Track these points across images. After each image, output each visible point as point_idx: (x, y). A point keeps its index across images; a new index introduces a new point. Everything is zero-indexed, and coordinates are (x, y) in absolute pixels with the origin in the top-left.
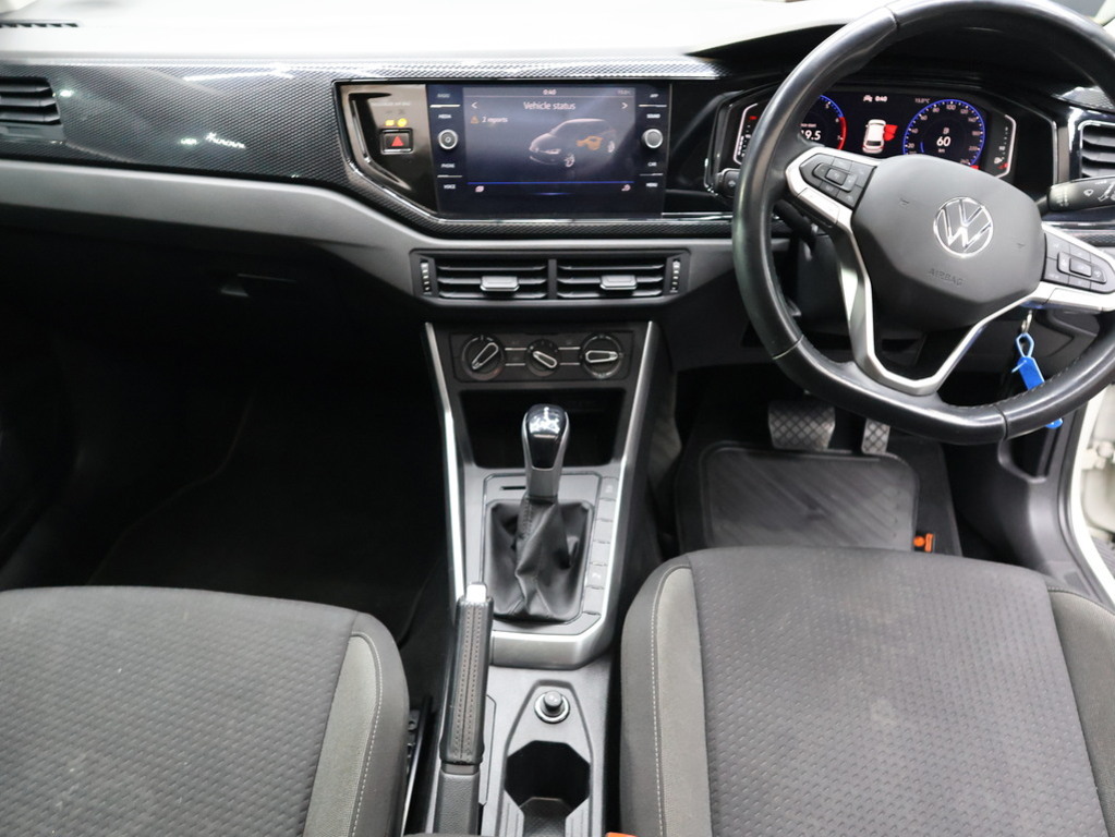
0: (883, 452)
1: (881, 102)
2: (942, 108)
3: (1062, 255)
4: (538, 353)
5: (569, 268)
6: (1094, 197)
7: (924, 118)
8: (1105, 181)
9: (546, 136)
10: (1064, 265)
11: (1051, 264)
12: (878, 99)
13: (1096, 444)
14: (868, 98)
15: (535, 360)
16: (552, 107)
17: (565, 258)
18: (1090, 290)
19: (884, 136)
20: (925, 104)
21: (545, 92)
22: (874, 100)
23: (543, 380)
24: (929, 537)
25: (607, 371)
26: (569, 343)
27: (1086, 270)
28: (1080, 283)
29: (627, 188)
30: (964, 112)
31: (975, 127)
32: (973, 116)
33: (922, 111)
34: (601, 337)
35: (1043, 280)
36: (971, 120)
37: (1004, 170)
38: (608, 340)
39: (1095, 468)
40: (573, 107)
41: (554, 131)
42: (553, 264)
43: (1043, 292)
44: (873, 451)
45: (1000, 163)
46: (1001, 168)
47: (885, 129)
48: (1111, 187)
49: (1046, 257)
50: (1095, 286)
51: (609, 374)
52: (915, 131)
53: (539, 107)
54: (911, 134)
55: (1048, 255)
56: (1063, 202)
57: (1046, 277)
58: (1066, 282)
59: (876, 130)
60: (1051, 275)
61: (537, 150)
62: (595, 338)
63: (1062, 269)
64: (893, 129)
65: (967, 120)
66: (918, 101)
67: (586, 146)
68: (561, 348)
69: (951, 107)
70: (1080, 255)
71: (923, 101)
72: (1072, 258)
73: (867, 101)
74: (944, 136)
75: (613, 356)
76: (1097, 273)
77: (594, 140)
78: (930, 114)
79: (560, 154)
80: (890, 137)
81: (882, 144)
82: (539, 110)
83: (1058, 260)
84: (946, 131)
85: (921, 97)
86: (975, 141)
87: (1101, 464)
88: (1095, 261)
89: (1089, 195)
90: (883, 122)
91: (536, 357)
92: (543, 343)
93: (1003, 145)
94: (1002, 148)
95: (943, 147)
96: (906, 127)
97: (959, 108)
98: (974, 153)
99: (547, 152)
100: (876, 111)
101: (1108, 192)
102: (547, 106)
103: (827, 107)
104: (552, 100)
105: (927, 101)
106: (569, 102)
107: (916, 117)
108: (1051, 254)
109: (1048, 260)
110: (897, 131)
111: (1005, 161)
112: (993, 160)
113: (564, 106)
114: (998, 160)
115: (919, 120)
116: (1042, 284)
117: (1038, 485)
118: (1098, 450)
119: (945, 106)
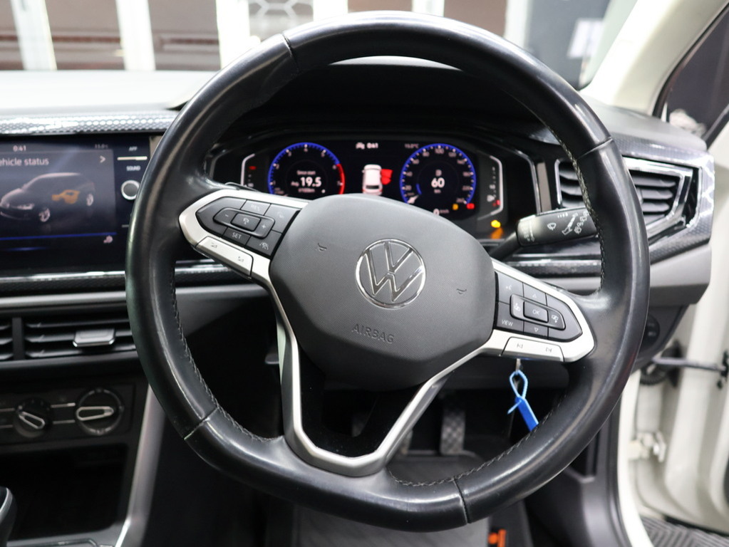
0: (461, 452)
1: (372, 149)
2: (432, 152)
3: (514, 297)
4: (25, 413)
5: (39, 326)
6: (558, 231)
7: (416, 162)
8: (567, 214)
9: (17, 191)
10: (517, 310)
11: (503, 309)
12: (370, 146)
13: (640, 436)
14: (360, 146)
15: (20, 421)
16: (23, 163)
17: (30, 315)
18: (548, 338)
19: (381, 180)
20: (415, 150)
21: (15, 148)
22: (366, 147)
23: (34, 441)
24: (502, 533)
25: (106, 427)
26: (63, 400)
27: (540, 314)
28: (536, 330)
29: (109, 239)
30: (452, 155)
31: (465, 168)
32: (461, 158)
33: (413, 155)
34: (99, 391)
35: (496, 326)
36: (460, 162)
37: (498, 207)
38: (106, 394)
39: (641, 459)
40: (46, 162)
41: (26, 186)
42: (17, 323)
43: (497, 341)
44: (451, 452)
45: (493, 202)
46: (494, 205)
47: (381, 173)
48: (573, 220)
49: (497, 300)
50: (553, 333)
51: (108, 429)
52: (410, 174)
53: (9, 163)
54: (406, 177)
55: (500, 299)
56: (530, 237)
57: (498, 325)
58: (520, 329)
59: (372, 174)
60: (505, 322)
61: (8, 205)
62: (91, 393)
63: (515, 314)
64: (388, 173)
65: (456, 162)
66: (408, 146)
67: (62, 201)
68: (53, 406)
69: (440, 150)
70: (534, 296)
71: (412, 146)
72: (526, 301)
73: (360, 149)
74: (437, 178)
75: (108, 411)
76: (555, 318)
77: (71, 194)
78: (420, 157)
79: (34, 209)
80: (387, 181)
81: (381, 187)
82: (10, 167)
83: (510, 305)
84: (439, 173)
85: (410, 143)
86: (467, 181)
87: (646, 454)
88: (551, 303)
89: (552, 228)
90: (378, 167)
91: (22, 417)
92: (33, 402)
93: (492, 183)
94: (493, 187)
95: (438, 188)
96: (400, 172)
97: (447, 152)
98: (468, 192)
99: (20, 207)
100: (371, 158)
101: (570, 225)
102: (18, 162)
103: (323, 155)
104: (20, 156)
105: (417, 146)
106: (42, 157)
107: (408, 161)
108: (503, 297)
109: (500, 303)
110: (392, 175)
111: (497, 198)
112: (486, 198)
113: (36, 162)
114: (491, 198)
115: (411, 164)
116: (495, 331)
117: (591, 484)
118: (642, 442)
119: (434, 150)
